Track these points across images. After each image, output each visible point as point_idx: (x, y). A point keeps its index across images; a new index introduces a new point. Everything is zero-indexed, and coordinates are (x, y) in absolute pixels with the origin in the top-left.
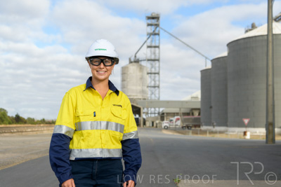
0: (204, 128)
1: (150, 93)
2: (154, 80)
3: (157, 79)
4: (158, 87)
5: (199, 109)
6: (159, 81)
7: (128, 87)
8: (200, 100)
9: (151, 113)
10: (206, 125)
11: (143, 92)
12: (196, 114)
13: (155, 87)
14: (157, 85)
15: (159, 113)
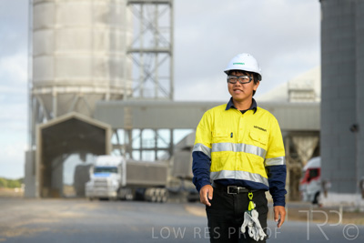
0: (330, 200)
1: (137, 73)
2: (152, 27)
3: (163, 21)
4: (169, 52)
5: (315, 133)
6: (171, 29)
7: (57, 52)
8: (318, 100)
9: (141, 150)
10: (339, 190)
11: (113, 68)
12: (306, 146)
13: (156, 52)
14: (161, 46)
15: (170, 149)
